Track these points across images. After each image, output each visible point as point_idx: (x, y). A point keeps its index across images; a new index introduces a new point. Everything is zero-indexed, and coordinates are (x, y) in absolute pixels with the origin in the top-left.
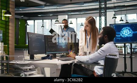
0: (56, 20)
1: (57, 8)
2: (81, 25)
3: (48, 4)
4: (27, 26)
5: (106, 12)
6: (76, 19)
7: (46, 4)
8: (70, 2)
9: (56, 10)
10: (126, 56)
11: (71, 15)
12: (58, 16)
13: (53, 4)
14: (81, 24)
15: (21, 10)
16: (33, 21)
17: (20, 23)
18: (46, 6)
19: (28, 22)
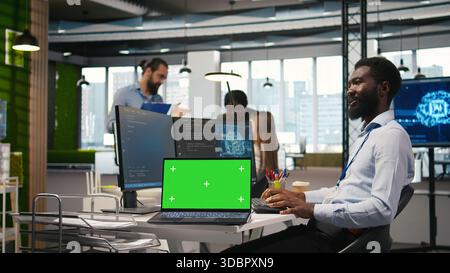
0: (182, 66)
1: (186, 28)
2: (265, 85)
3: (154, 14)
4: (84, 86)
5: (366, 39)
6: (247, 63)
7: (148, 12)
8: (228, 8)
9: (181, 34)
10: (437, 192)
11: (232, 50)
12: (186, 52)
13: (172, 13)
14: (266, 82)
15: (64, 34)
16: (104, 69)
17: (57, 77)
18: (146, 18)
19: (86, 71)
